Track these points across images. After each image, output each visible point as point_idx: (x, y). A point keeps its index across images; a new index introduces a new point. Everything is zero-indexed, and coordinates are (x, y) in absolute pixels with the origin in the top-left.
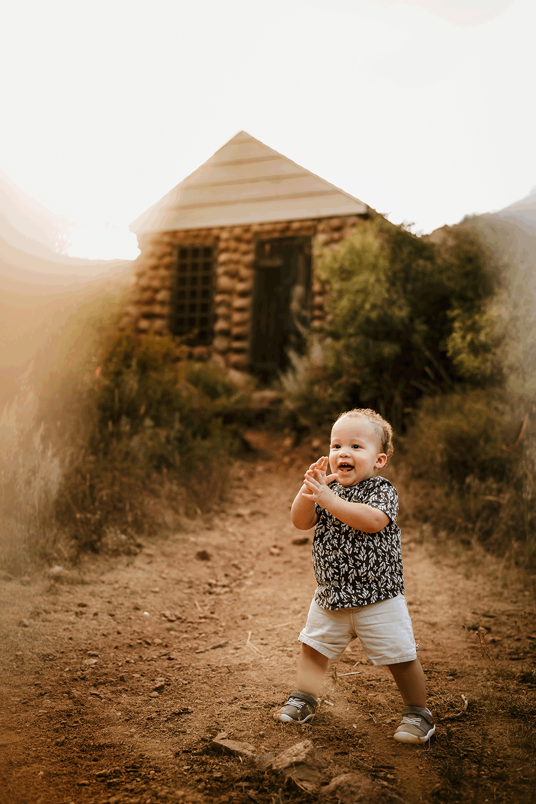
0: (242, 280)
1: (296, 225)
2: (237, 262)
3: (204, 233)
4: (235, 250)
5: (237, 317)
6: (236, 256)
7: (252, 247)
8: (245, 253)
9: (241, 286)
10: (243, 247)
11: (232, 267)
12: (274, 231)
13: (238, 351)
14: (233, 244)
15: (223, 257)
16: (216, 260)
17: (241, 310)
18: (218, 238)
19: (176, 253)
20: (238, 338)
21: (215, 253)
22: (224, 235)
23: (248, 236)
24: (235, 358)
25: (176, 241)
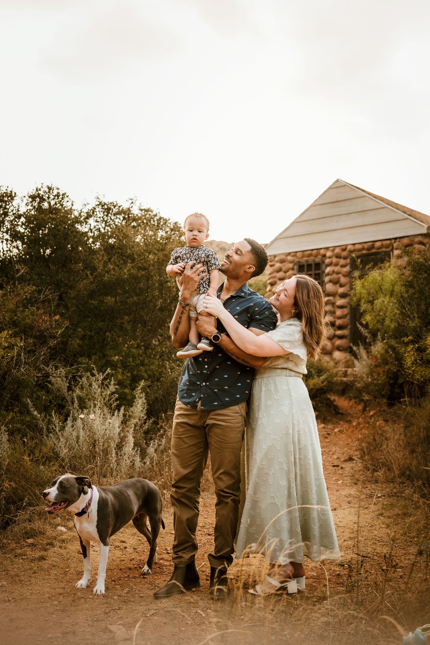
0: (341, 286)
1: (378, 244)
2: (338, 273)
3: (314, 252)
4: (336, 265)
5: (339, 312)
6: (336, 269)
7: (348, 261)
8: (343, 266)
9: (341, 290)
10: (342, 262)
11: (335, 276)
12: (363, 249)
13: (341, 337)
14: (334, 260)
15: (328, 270)
16: (324, 272)
17: (341, 307)
18: (324, 256)
19: (296, 267)
20: (340, 328)
21: (324, 266)
22: (329, 254)
23: (345, 254)
24: (338, 342)
25: (296, 260)
